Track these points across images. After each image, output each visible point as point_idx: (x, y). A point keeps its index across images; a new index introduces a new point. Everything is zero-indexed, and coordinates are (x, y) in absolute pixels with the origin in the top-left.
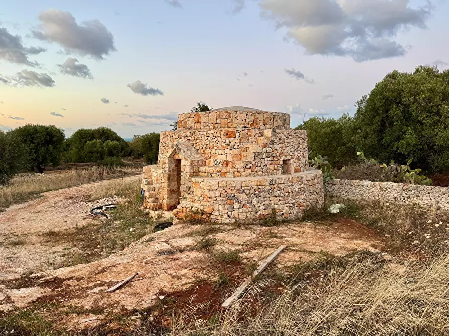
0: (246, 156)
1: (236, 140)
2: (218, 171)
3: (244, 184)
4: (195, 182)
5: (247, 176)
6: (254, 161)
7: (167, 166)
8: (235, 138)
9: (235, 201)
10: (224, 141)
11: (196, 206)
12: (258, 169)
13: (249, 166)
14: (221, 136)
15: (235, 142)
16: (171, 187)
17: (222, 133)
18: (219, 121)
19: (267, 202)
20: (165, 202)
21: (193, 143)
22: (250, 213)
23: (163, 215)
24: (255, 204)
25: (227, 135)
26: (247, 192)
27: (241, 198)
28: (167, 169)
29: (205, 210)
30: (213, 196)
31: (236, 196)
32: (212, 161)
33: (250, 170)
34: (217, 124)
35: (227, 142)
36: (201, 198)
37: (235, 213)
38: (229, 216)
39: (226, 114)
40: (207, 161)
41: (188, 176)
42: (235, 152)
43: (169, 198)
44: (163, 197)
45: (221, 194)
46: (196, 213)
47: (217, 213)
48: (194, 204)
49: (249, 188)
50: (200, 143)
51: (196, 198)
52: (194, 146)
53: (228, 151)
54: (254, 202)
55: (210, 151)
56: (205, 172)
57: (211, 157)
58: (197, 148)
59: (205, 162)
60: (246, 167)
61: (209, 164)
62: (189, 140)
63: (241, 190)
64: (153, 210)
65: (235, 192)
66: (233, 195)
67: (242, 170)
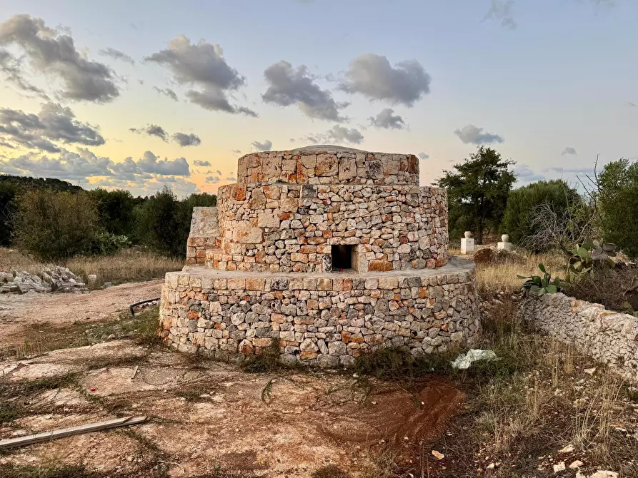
0: (246, 234)
1: (246, 204)
3: (216, 286)
5: (246, 270)
6: (261, 243)
8: (244, 200)
9: (199, 314)
10: (232, 206)
13: (250, 253)
14: (231, 198)
15: (244, 207)
17: (232, 191)
19: (262, 325)
22: (224, 340)
24: (237, 324)
25: (236, 195)
26: (223, 299)
27: (211, 310)
29: (164, 323)
31: (202, 306)
33: (252, 260)
35: (235, 208)
37: (199, 336)
38: (188, 340)
39: (256, 158)
42: (243, 225)
45: (181, 298)
47: (175, 332)
49: (225, 292)
53: (235, 223)
54: (236, 320)
60: (246, 255)
63: (211, 295)
65: (200, 297)
66: (197, 303)
67: (239, 258)
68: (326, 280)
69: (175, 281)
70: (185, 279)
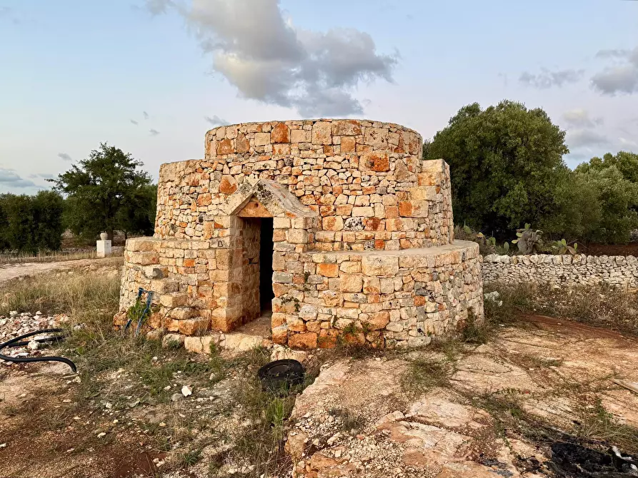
0: (419, 207)
1: (391, 176)
2: (367, 239)
3: (438, 263)
4: (325, 263)
5: (420, 247)
6: (427, 216)
7: (228, 232)
8: (387, 171)
9: (427, 298)
10: (367, 178)
11: (348, 316)
12: (432, 233)
13: (422, 228)
14: (361, 168)
15: (387, 179)
16: (234, 281)
17: (363, 161)
18: (336, 140)
19: (462, 297)
20: (221, 314)
21: (286, 182)
22: (447, 321)
23: (222, 344)
24: (451, 301)
25: (373, 164)
26: (442, 277)
27: (436, 291)
28: (227, 240)
29: (373, 322)
30: (389, 290)
31: (428, 288)
32: (339, 220)
33: (423, 235)
34: (332, 144)
35: (375, 179)
36: (360, 296)
37: (428, 325)
38: (419, 331)
39: (353, 126)
40: (326, 220)
41: (299, 250)
42: (390, 199)
43: (230, 305)
44: (214, 302)
45: (404, 284)
46: (351, 329)
47: (399, 327)
48: (340, 312)
49: (443, 269)
50: (308, 183)
51: (348, 297)
52: (290, 189)
53: (376, 198)
54: (451, 296)
55: (333, 199)
56: (333, 242)
57: (335, 210)
58: (300, 193)
59: (321, 222)
60: (417, 230)
61: (330, 226)
62: (273, 177)
63: (435, 274)
64: (193, 335)
65: (427, 278)
66: (424, 285)
67: (412, 234)
69: (394, 265)
70: (409, 259)
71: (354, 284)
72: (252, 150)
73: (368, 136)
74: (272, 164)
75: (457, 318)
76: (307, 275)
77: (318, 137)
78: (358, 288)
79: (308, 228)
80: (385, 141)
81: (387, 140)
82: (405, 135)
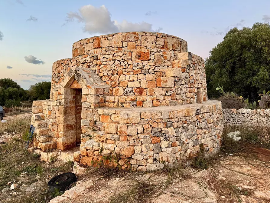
0: (167, 81)
1: (151, 63)
2: (132, 100)
3: (171, 116)
4: (104, 115)
5: (167, 105)
6: (174, 87)
7: (63, 97)
8: (149, 60)
9: (162, 139)
10: (136, 64)
11: (109, 147)
12: (178, 97)
13: (169, 94)
14: (133, 59)
15: (149, 65)
16: (68, 123)
17: (134, 55)
18: (125, 44)
19: (195, 137)
20: (60, 141)
21: (94, 69)
22: (179, 153)
23: (58, 157)
24: (184, 140)
25: (140, 56)
26: (175, 125)
27: (170, 134)
28: (63, 101)
29: (123, 153)
30: (134, 133)
31: (163, 132)
32: (121, 89)
33: (170, 98)
34: (123, 47)
35: (140, 65)
36: (116, 136)
37: (163, 156)
38: (155, 160)
39: (134, 35)
40: (114, 89)
41: (92, 107)
42: (150, 77)
43: (65, 136)
44: (58, 134)
45: (144, 129)
46: (109, 157)
47: (140, 157)
48: (105, 146)
49: (177, 120)
50: (105, 69)
51: (109, 136)
52: (97, 73)
53: (141, 76)
54: (183, 137)
55: (118, 77)
56: (114, 102)
57: (119, 84)
58: (101, 74)
59: (112, 91)
60: (166, 95)
61: (116, 93)
62: (89, 66)
63: (169, 124)
64: (45, 151)
65: (161, 126)
66: (159, 130)
67: (162, 97)
68: (211, 106)
69: (137, 117)
70: (148, 114)
71: (112, 128)
72: (85, 53)
73: (143, 41)
74: (89, 59)
75: (189, 151)
76: (95, 121)
77: (115, 43)
78: (114, 131)
79: (99, 94)
80: (154, 43)
81: (156, 42)
82: (168, 39)
